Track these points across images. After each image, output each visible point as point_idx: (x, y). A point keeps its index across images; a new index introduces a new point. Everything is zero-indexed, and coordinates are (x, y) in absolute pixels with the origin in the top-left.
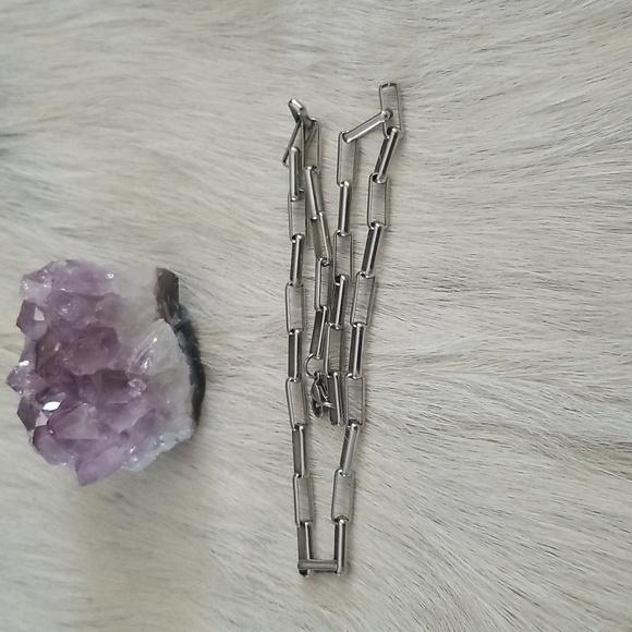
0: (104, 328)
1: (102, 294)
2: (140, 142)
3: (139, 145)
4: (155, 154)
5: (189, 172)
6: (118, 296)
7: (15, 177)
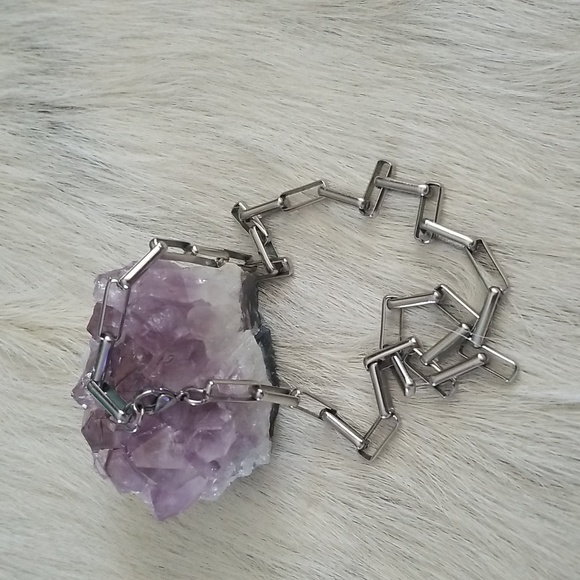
0: (194, 341)
1: (191, 300)
2: (220, 128)
3: (220, 132)
4: (238, 143)
5: (278, 167)
6: (209, 304)
7: (68, 155)
